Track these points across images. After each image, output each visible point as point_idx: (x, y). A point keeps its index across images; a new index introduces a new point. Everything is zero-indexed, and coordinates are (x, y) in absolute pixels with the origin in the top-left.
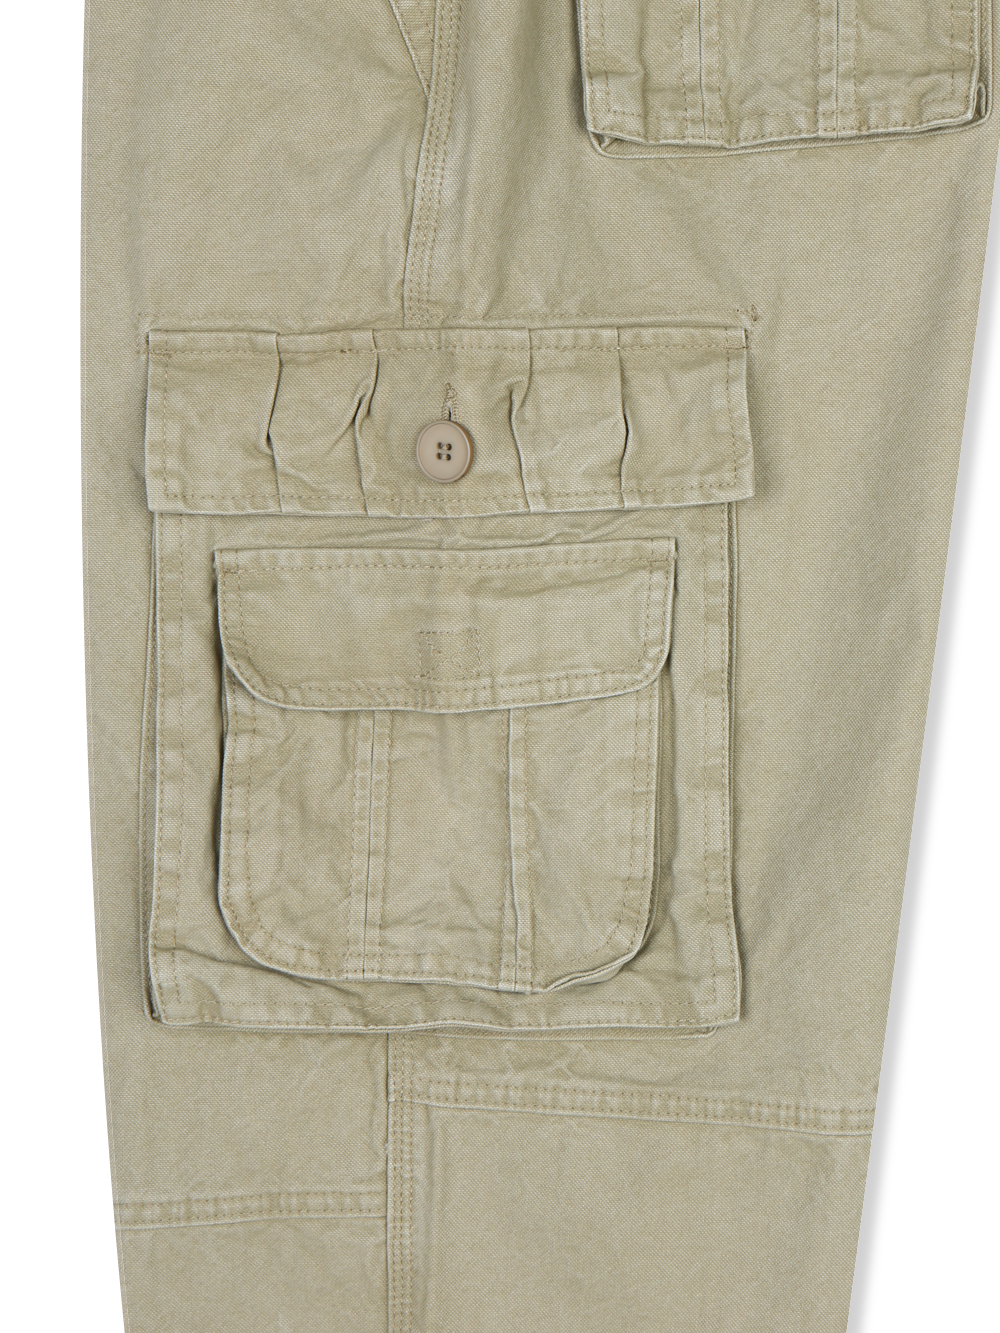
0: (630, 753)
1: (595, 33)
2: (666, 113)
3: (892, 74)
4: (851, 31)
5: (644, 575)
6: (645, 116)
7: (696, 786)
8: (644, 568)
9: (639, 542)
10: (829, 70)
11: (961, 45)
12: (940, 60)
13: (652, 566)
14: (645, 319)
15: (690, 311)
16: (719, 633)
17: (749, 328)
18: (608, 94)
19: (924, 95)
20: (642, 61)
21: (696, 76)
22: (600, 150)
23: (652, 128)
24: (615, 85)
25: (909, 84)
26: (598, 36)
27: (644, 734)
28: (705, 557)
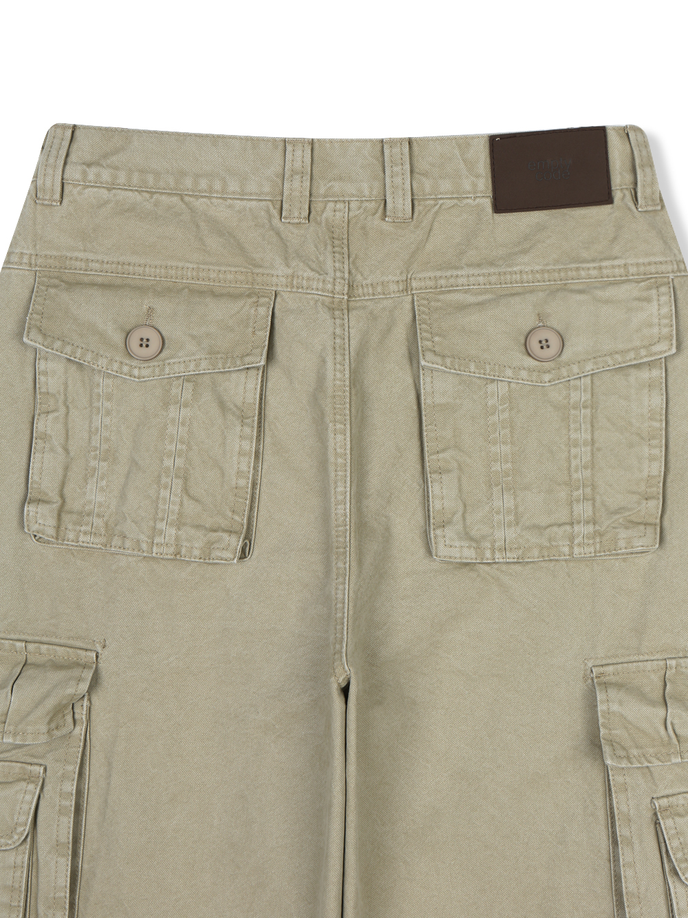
0: (9, 883)
1: (36, 478)
2: (70, 527)
3: (198, 527)
4: (178, 500)
5: (23, 784)
6: (58, 528)
7: (49, 907)
8: (25, 780)
9: (24, 765)
10: (163, 520)
11: (237, 518)
12: (224, 523)
13: (29, 779)
14: (45, 639)
15: (69, 638)
16: (68, 822)
17: (100, 651)
18: (37, 513)
19: (212, 544)
20: (62, 496)
21: (92, 507)
22: (34, 540)
23: (62, 533)
24: (42, 509)
25: (205, 536)
26: (37, 480)
27: (18, 874)
28: (64, 777)
